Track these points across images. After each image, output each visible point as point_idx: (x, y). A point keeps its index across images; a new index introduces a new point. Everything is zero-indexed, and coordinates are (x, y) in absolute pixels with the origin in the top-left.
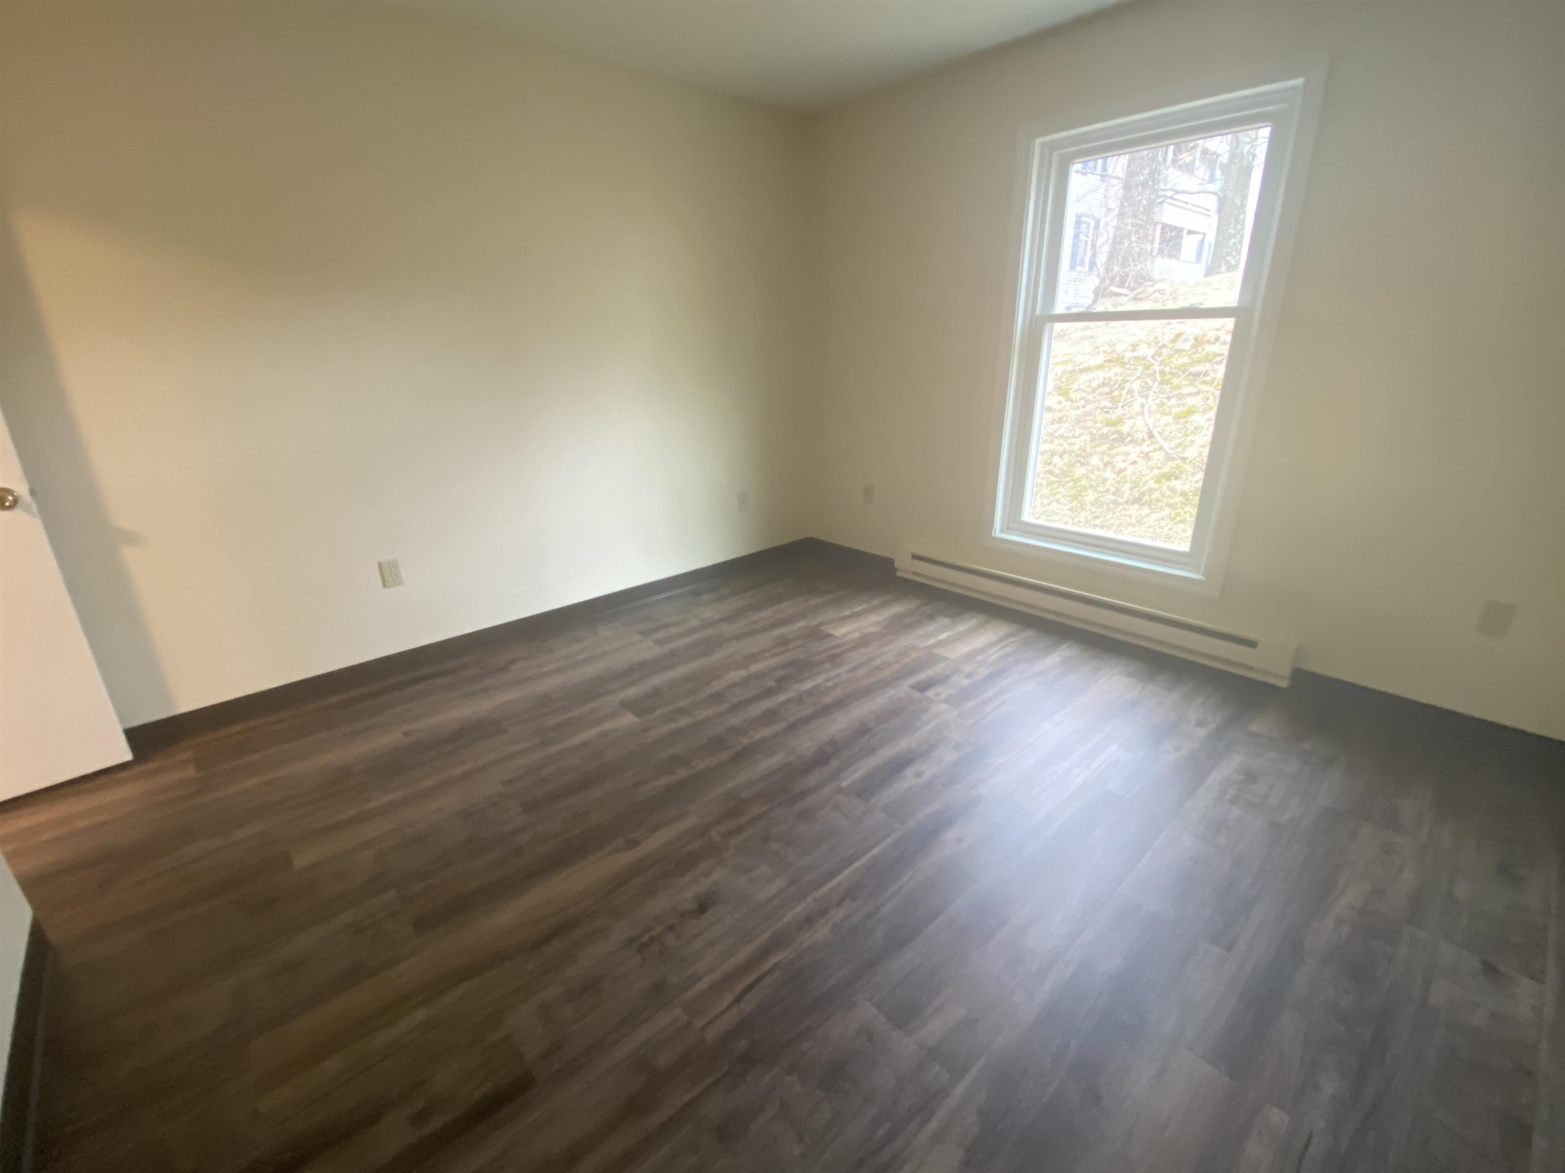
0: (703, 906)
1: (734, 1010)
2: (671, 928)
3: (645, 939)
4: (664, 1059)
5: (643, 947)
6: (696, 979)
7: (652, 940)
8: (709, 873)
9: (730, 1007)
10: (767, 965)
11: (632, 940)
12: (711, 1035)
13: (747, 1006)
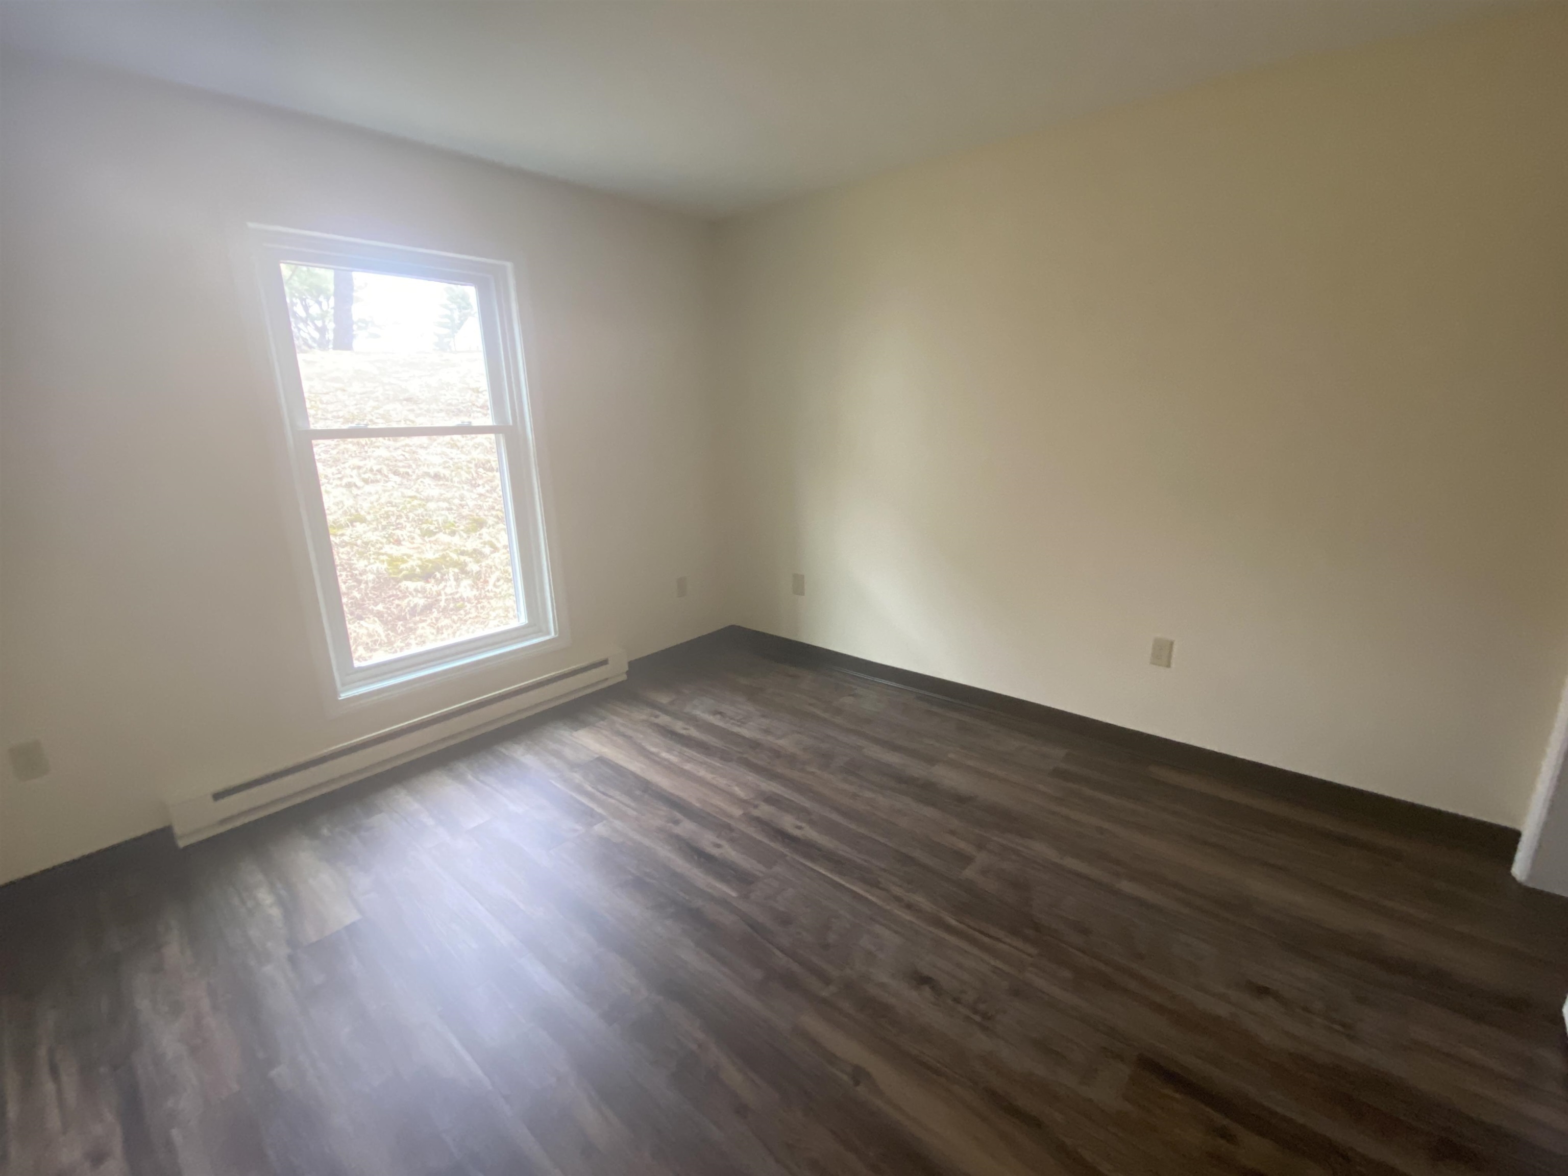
0: (922, 980)
1: (1008, 940)
2: (957, 1000)
3: (977, 1018)
4: (1067, 974)
5: (985, 1016)
6: (996, 970)
7: (976, 1012)
8: (882, 986)
9: (1004, 943)
10: (961, 926)
11: (984, 1028)
12: (1033, 951)
13: (1001, 934)
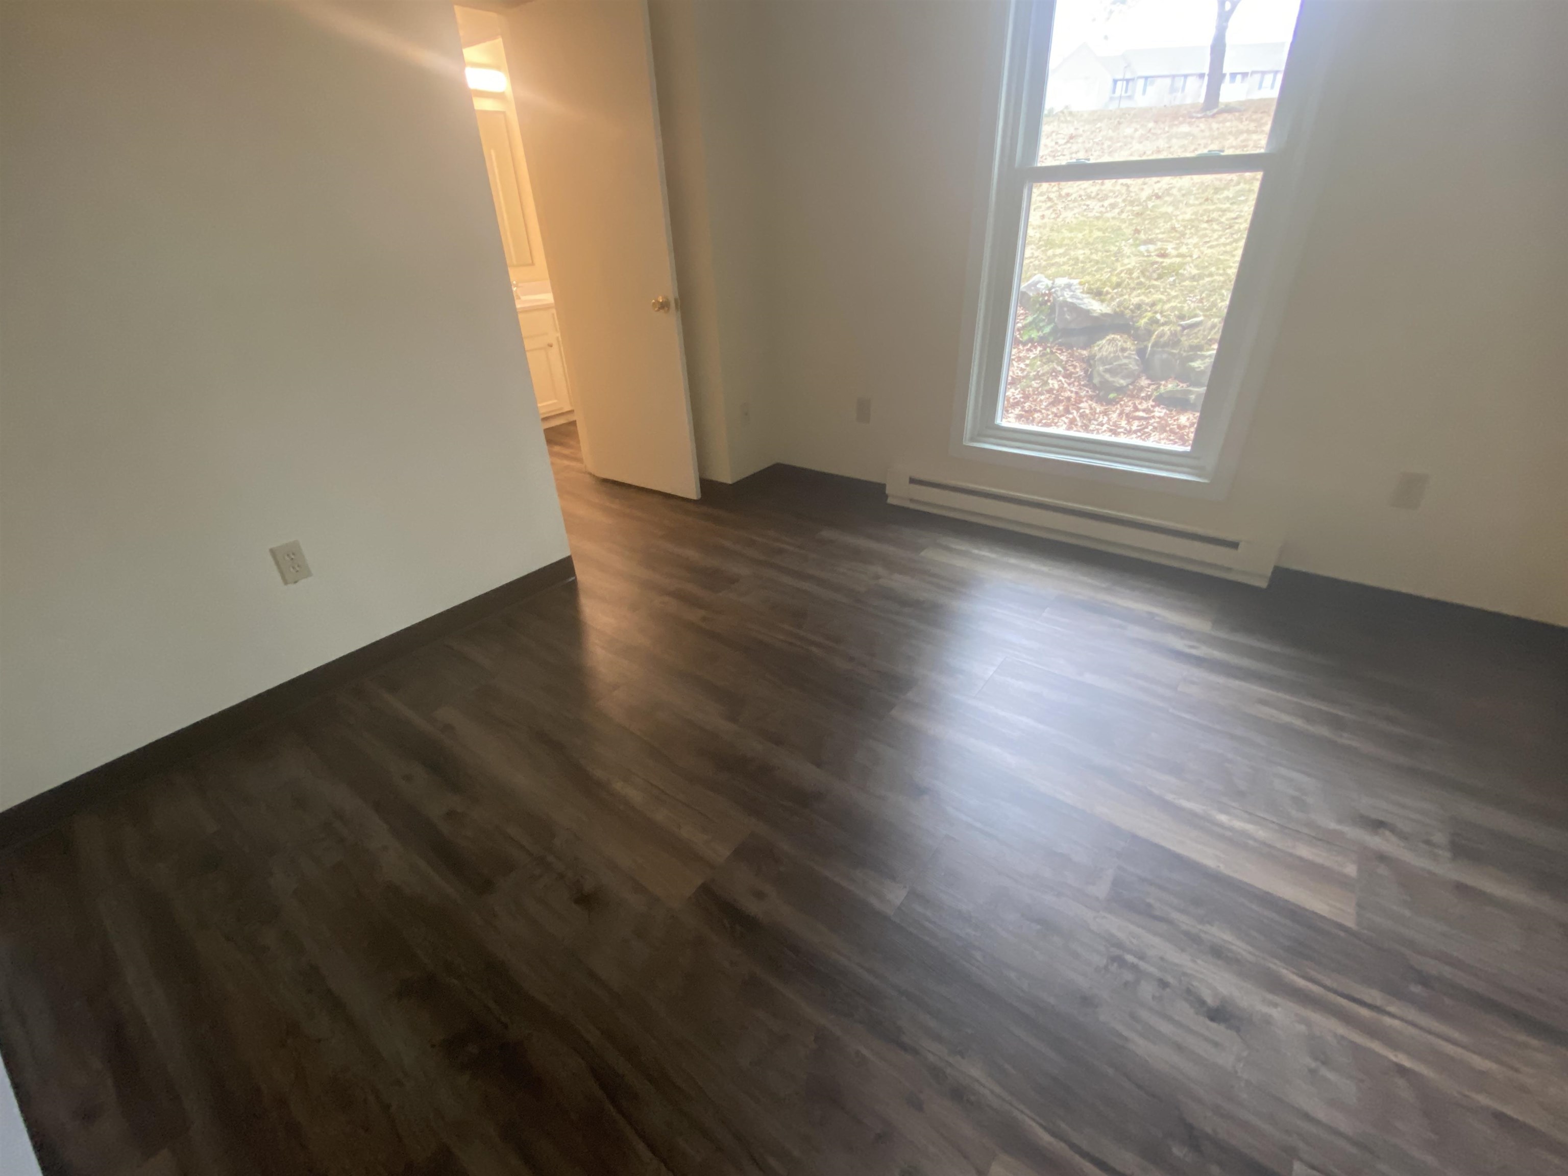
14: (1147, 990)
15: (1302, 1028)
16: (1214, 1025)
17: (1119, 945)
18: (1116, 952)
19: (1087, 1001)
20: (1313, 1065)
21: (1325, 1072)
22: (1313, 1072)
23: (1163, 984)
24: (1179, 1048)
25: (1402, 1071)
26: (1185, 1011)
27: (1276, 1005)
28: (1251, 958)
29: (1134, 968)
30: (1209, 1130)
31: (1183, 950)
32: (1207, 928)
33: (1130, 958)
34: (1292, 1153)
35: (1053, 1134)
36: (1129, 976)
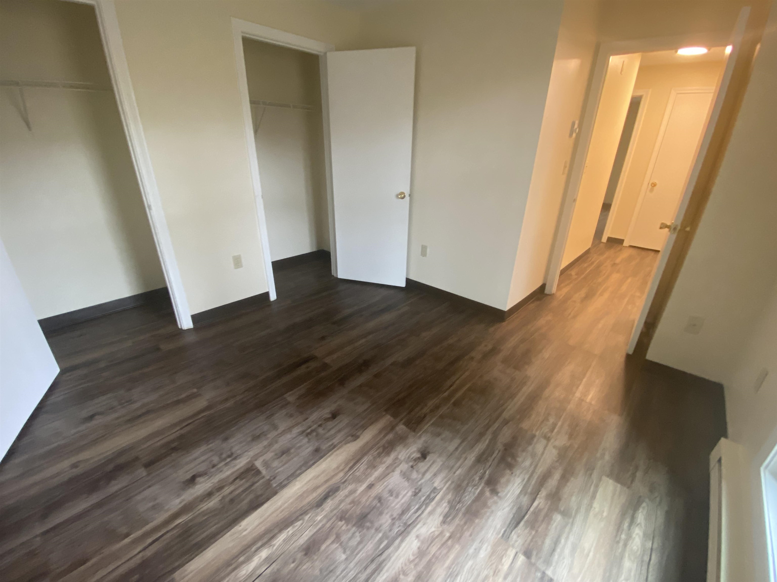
14: (216, 459)
15: (166, 508)
16: (191, 475)
17: (235, 459)
18: (234, 456)
19: (226, 439)
20: (157, 501)
21: (151, 504)
22: (155, 499)
23: (214, 466)
24: (195, 459)
25: (127, 535)
26: (202, 468)
27: (180, 503)
28: (199, 507)
29: (225, 459)
30: (173, 454)
31: (219, 481)
32: (220, 498)
33: (228, 460)
34: (149, 475)
35: (203, 416)
36: (224, 456)
